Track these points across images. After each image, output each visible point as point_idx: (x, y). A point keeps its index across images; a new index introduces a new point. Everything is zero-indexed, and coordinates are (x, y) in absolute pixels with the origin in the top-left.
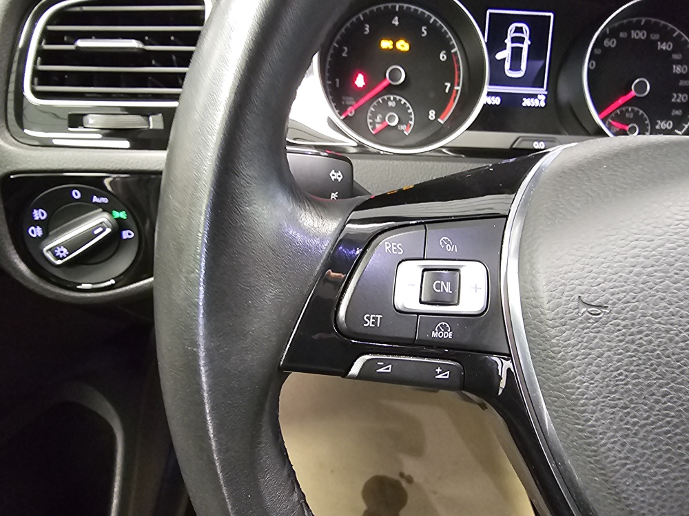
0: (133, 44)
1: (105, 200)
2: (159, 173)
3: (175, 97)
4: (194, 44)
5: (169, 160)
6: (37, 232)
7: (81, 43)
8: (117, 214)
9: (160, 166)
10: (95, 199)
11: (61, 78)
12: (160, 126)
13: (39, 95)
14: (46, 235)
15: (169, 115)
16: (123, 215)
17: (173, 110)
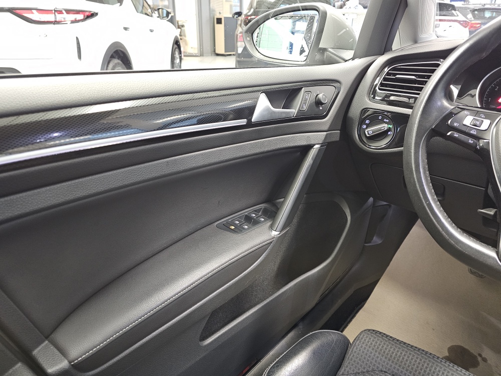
0: (413, 77)
1: (387, 121)
2: (410, 115)
3: (418, 94)
4: (429, 79)
5: (413, 112)
6: (365, 127)
7: (397, 76)
8: (389, 126)
9: (410, 113)
10: (385, 120)
11: (386, 85)
12: (413, 102)
13: (379, 89)
14: (367, 128)
15: (416, 99)
16: (391, 126)
17: (417, 98)
